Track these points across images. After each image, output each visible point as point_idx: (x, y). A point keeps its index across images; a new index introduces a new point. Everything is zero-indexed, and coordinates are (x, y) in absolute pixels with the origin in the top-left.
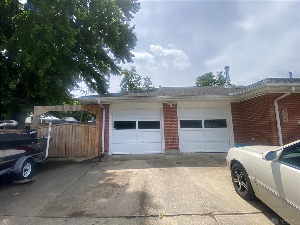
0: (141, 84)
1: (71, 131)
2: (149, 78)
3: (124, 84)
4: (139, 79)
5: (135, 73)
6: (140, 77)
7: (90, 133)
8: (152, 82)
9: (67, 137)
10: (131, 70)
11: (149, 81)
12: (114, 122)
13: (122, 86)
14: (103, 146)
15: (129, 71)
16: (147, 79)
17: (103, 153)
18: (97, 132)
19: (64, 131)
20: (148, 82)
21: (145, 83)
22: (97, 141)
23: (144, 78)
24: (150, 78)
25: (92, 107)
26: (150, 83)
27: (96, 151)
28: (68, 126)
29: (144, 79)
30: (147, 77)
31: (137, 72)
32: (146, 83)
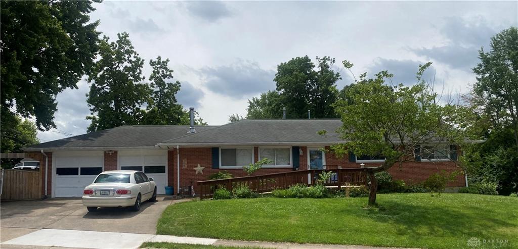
0: (141, 76)
1: (15, 176)
2: (163, 62)
3: (98, 76)
4: (138, 64)
5: (127, 48)
6: (138, 60)
7: (33, 178)
8: (172, 71)
9: (12, 182)
10: (117, 42)
11: (166, 69)
12: (57, 169)
13: (93, 81)
14: (46, 189)
15: (113, 43)
16: (159, 63)
17: (46, 195)
18: (41, 177)
19: (9, 176)
20: (162, 71)
21: (154, 72)
22: (41, 185)
23: (151, 61)
24: (168, 60)
25: (35, 155)
26: (168, 73)
27: (40, 194)
28: (12, 172)
29: (152, 63)
30: (159, 58)
31: (133, 46)
32: (158, 73)
